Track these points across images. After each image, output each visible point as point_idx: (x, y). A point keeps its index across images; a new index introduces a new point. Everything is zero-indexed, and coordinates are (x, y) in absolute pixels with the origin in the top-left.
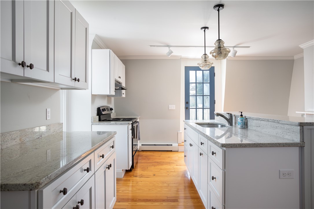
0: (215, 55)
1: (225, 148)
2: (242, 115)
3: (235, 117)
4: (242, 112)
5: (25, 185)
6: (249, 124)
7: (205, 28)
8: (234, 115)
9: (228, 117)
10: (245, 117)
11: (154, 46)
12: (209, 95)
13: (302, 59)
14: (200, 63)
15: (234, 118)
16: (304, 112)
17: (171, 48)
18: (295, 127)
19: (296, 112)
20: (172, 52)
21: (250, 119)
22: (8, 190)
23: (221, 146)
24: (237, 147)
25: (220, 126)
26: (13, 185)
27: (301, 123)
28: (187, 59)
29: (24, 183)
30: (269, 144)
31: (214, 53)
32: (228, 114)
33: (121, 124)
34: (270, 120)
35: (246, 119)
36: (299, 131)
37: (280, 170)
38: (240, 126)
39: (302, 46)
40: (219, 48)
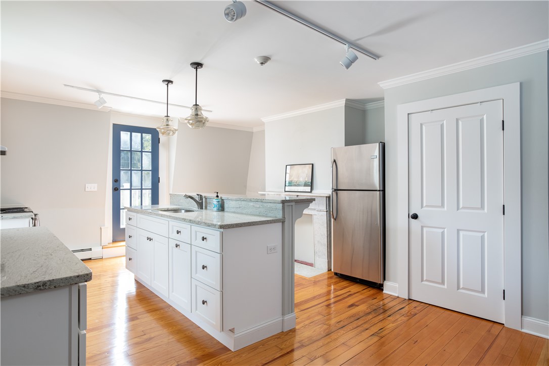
0: (192, 123)
1: (222, 230)
2: (217, 196)
3: (206, 199)
4: (217, 193)
5: (78, 276)
6: (226, 206)
7: (169, 82)
8: (205, 197)
9: (197, 198)
10: (221, 197)
11: (73, 87)
12: (151, 169)
13: (263, 132)
14: (161, 127)
15: (204, 200)
16: (265, 191)
17: (103, 95)
18: (278, 205)
19: (259, 192)
20: (105, 102)
21: (228, 201)
22: (55, 287)
23: (219, 227)
24: (234, 227)
25: (183, 211)
26: (62, 279)
27: (283, 201)
28: (118, 113)
29: (77, 274)
30: (260, 221)
31: (190, 120)
32: (198, 195)
33: (14, 218)
34: (253, 200)
35: (223, 200)
36: (281, 208)
37: (268, 246)
38: (216, 209)
39: (264, 120)
40: (197, 115)
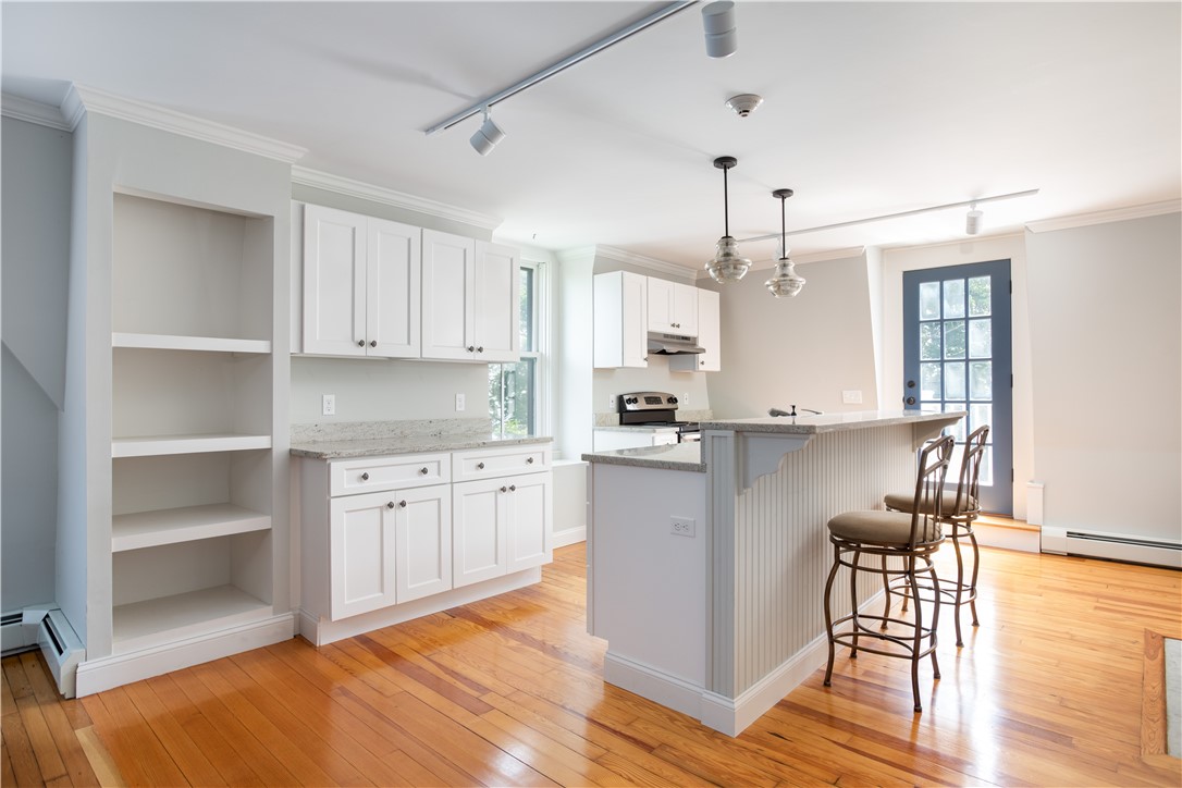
12: (990, 357)
40: (727, 255)
